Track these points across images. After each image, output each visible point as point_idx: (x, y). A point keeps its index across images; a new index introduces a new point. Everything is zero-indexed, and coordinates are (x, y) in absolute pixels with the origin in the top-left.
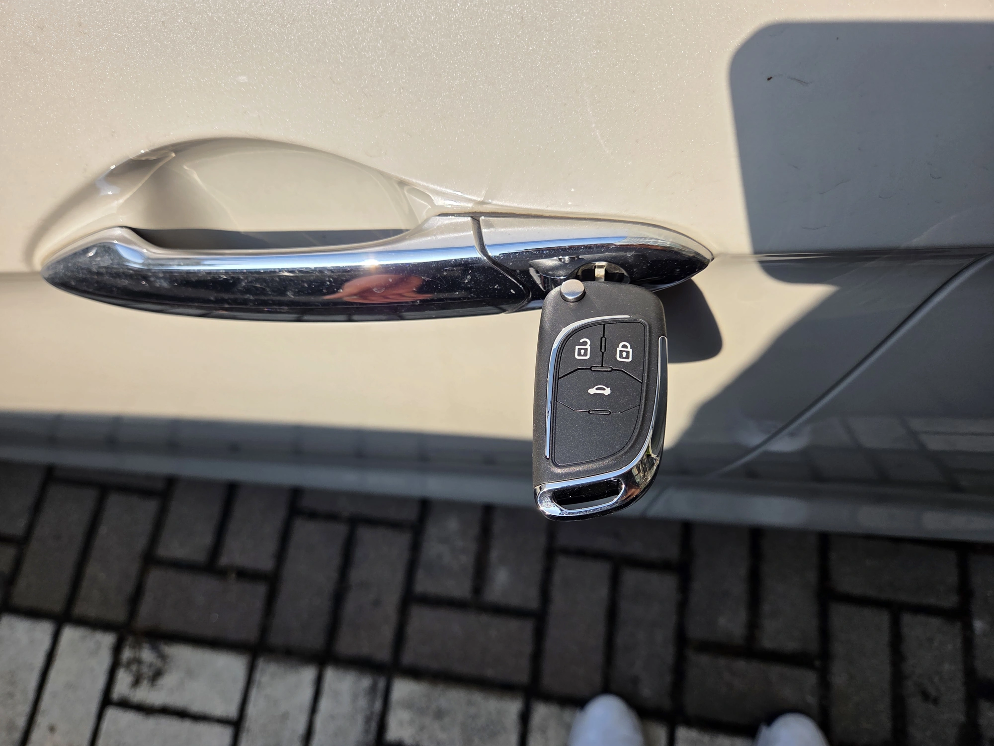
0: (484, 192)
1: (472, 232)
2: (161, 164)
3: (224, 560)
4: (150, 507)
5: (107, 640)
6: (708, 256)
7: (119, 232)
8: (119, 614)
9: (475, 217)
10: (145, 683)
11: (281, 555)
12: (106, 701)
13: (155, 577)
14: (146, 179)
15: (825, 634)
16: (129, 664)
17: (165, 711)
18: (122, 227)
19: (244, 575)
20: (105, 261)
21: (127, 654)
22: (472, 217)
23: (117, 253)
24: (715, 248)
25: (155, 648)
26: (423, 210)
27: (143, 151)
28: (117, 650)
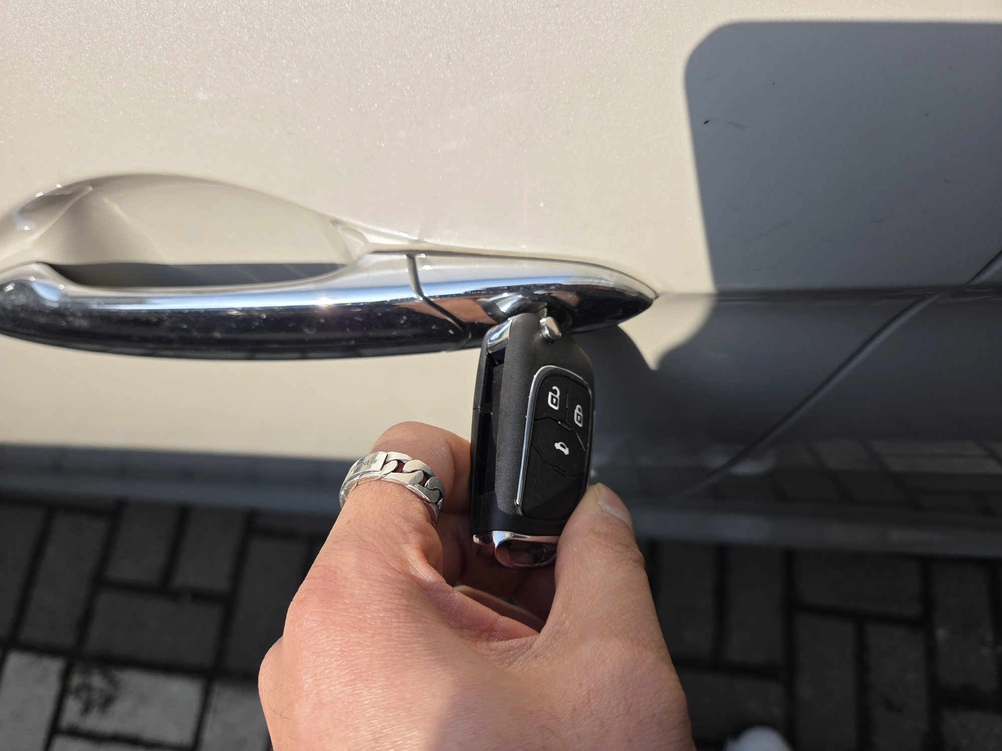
0: (418, 231)
1: (407, 270)
2: (77, 198)
3: (179, 581)
4: (99, 527)
5: (54, 666)
6: (650, 295)
7: (36, 268)
8: (67, 639)
9: (411, 255)
10: (95, 711)
11: (237, 575)
12: (55, 730)
13: (105, 601)
14: (61, 215)
15: (790, 645)
16: (78, 691)
17: (116, 739)
18: (38, 262)
19: (200, 596)
20: (21, 299)
21: (76, 680)
22: (408, 255)
23: (32, 291)
24: (658, 287)
25: (105, 674)
26: (357, 247)
27: (59, 186)
28: (65, 676)
